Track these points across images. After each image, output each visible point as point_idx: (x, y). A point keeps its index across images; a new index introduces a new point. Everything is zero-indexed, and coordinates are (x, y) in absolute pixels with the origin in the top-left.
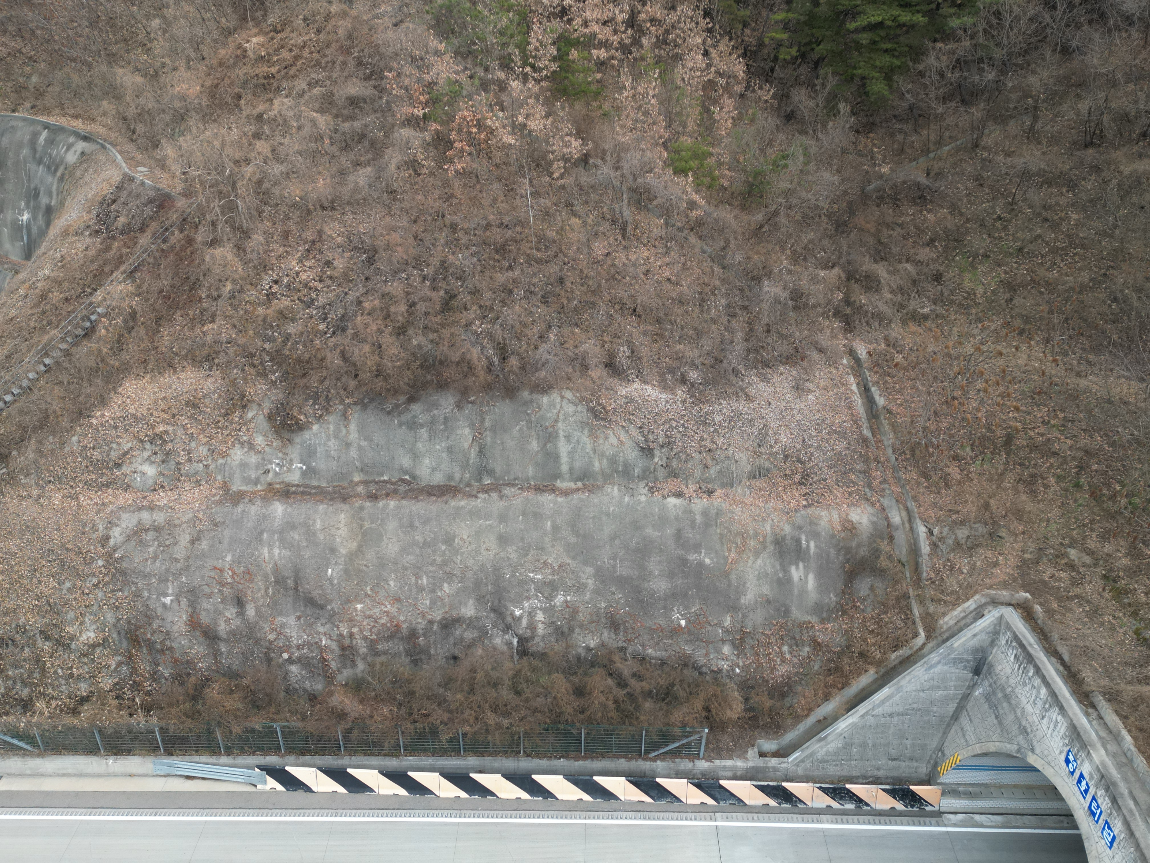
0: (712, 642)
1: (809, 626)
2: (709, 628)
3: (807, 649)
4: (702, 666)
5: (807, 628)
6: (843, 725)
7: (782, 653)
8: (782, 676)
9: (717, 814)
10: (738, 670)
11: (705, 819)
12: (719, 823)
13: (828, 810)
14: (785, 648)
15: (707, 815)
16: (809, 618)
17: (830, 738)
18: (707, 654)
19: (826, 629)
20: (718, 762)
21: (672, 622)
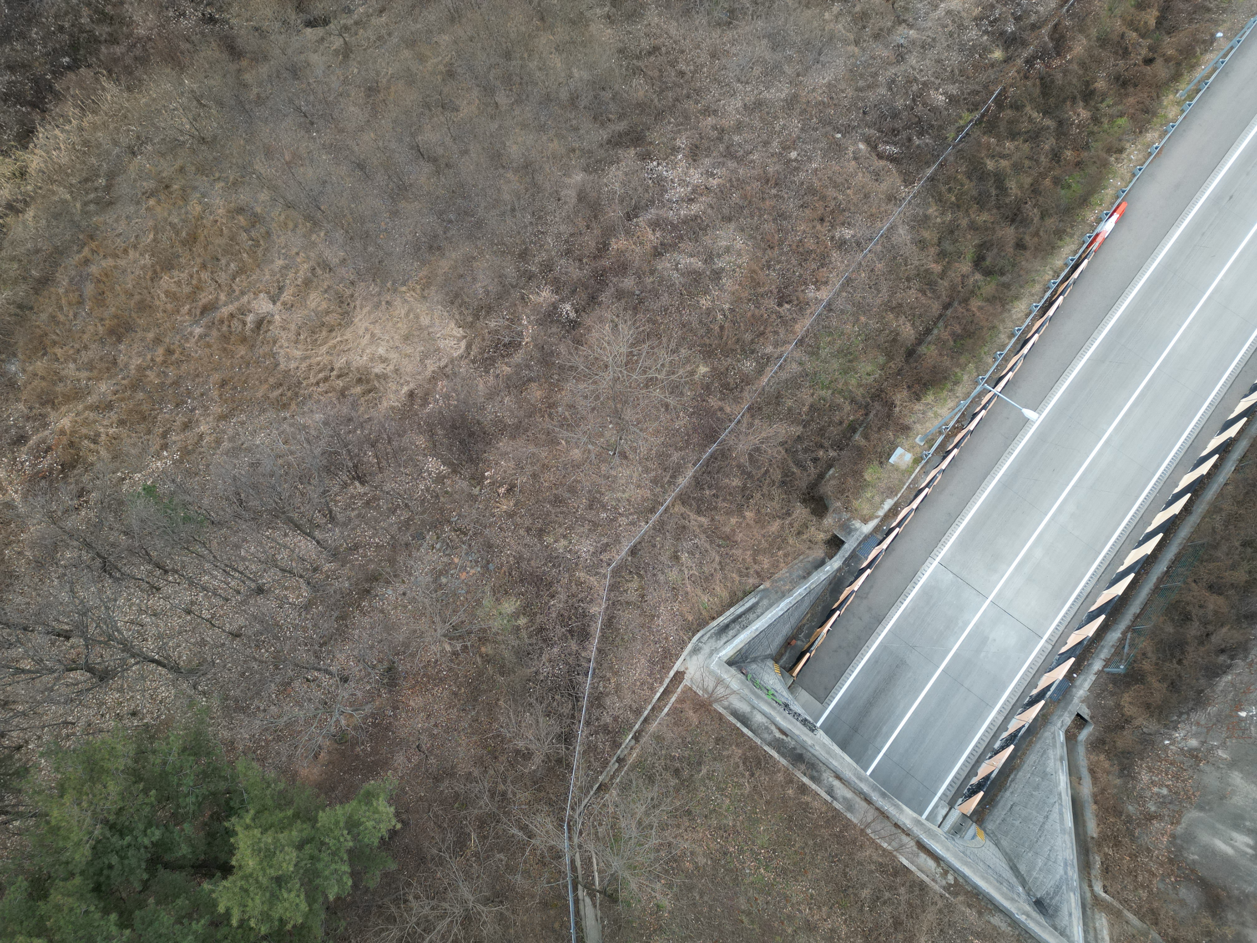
0: (1208, 732)
1: (1175, 822)
2: (1224, 735)
3: (1153, 809)
4: (1188, 715)
5: (1174, 817)
6: (1063, 780)
7: (1161, 786)
8: (1139, 773)
9: (1050, 647)
10: (1167, 742)
11: (1051, 635)
12: (1042, 642)
13: (1003, 726)
14: (1165, 791)
15: (1055, 640)
16: (1183, 825)
17: (1058, 763)
18: (1198, 724)
19: (1163, 835)
20: (1093, 678)
21: (1250, 705)
